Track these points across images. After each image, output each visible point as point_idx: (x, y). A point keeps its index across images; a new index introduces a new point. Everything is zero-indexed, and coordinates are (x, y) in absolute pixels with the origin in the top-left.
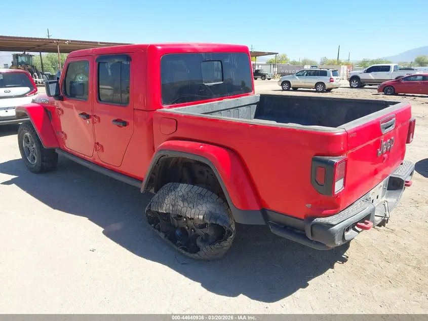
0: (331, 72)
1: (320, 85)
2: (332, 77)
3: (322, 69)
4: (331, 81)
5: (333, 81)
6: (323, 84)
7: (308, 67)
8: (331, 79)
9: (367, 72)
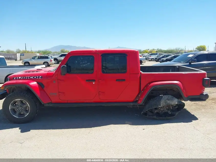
0: (50, 57)
1: (46, 63)
2: (51, 59)
3: (45, 56)
4: (51, 61)
5: (52, 61)
6: (47, 62)
7: (38, 55)
8: (51, 60)
9: (61, 57)
